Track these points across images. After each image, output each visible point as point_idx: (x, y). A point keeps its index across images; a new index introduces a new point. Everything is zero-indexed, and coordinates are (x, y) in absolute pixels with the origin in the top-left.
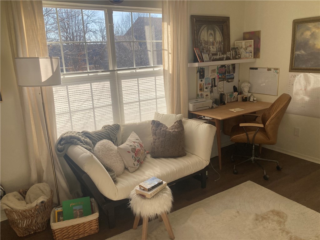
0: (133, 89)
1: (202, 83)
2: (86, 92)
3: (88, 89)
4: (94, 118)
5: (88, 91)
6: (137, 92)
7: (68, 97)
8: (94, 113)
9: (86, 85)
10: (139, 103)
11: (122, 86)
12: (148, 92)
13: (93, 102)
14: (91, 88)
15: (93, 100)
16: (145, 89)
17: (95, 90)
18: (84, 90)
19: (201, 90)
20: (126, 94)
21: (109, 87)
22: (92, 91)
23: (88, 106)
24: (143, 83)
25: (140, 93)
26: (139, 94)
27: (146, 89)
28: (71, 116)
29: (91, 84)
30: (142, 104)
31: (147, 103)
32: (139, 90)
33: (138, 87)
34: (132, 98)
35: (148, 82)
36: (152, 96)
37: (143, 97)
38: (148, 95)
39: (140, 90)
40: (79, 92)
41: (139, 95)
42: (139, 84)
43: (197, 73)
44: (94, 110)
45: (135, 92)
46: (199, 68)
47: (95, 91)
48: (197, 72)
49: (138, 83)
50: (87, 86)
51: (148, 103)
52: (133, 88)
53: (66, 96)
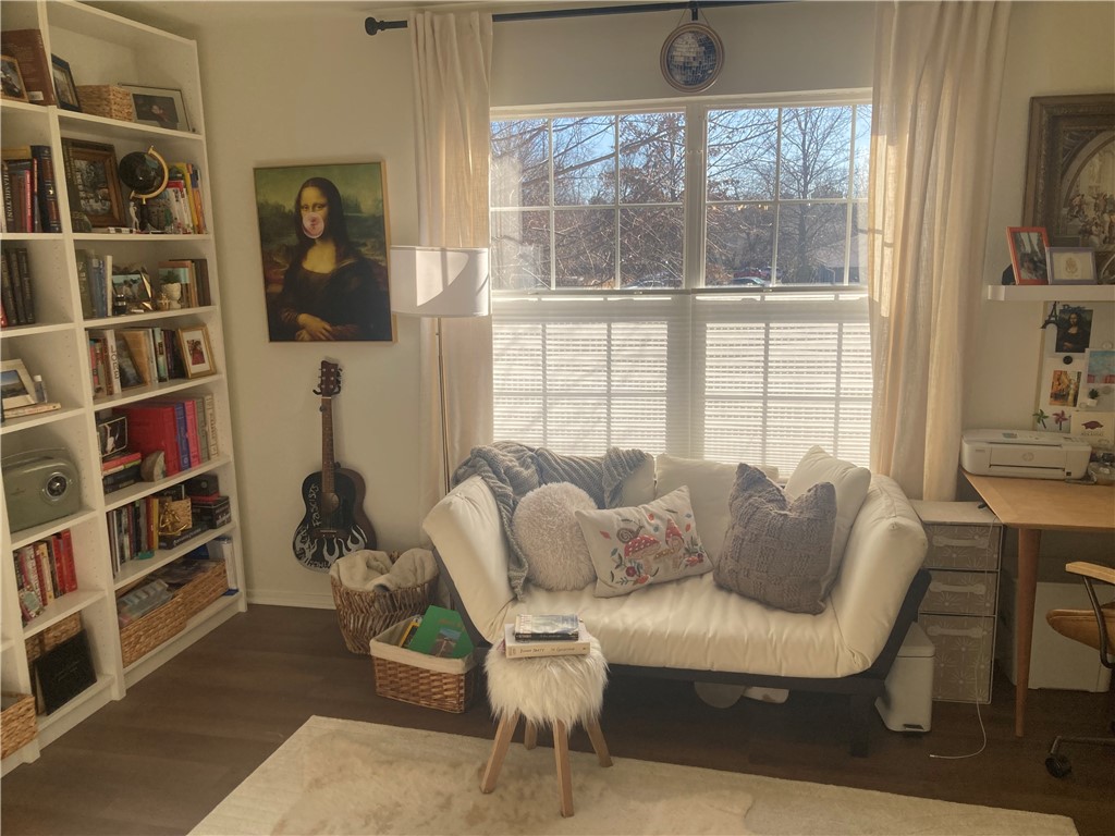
0: (744, 356)
1: (1070, 369)
2: (594, 345)
3: (599, 340)
4: (609, 423)
5: (600, 345)
6: (757, 367)
7: (544, 352)
8: (609, 409)
9: (595, 326)
10: (765, 404)
11: (708, 342)
12: (803, 373)
13: (609, 378)
14: (609, 336)
15: (609, 371)
16: (792, 362)
17: (618, 342)
18: (588, 340)
19: (1059, 396)
20: (717, 367)
21: (662, 340)
22: (609, 346)
23: (593, 386)
24: (786, 339)
25: (771, 373)
26: (766, 373)
27: (797, 362)
28: (545, 403)
29: (609, 326)
30: (776, 408)
31: (796, 408)
32: (766, 361)
33: (766, 351)
34: (736, 383)
35: (809, 339)
36: (818, 389)
37: (781, 386)
38: (802, 383)
39: (772, 362)
40: (574, 345)
41: (766, 378)
42: (770, 342)
43: (1044, 327)
44: (609, 401)
45: (751, 367)
46: (1059, 308)
47: (618, 345)
48: (1047, 323)
49: (767, 339)
50: (597, 330)
51: (801, 408)
52: (745, 353)
53: (538, 350)
